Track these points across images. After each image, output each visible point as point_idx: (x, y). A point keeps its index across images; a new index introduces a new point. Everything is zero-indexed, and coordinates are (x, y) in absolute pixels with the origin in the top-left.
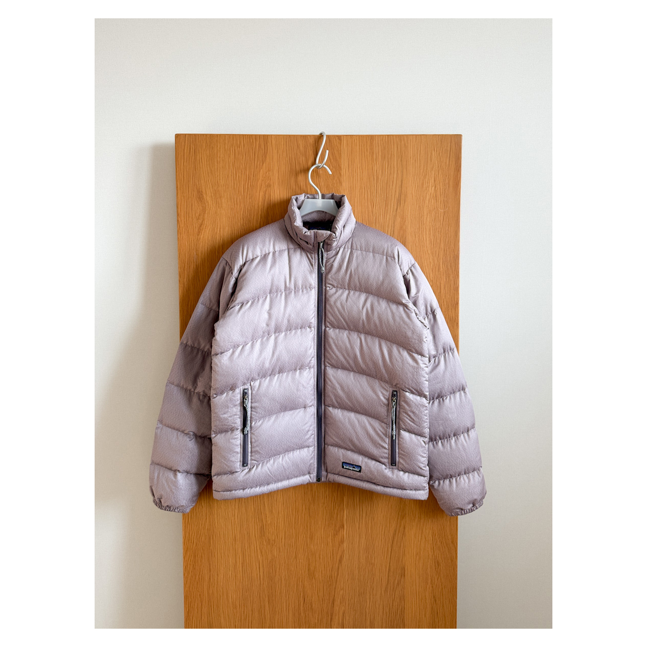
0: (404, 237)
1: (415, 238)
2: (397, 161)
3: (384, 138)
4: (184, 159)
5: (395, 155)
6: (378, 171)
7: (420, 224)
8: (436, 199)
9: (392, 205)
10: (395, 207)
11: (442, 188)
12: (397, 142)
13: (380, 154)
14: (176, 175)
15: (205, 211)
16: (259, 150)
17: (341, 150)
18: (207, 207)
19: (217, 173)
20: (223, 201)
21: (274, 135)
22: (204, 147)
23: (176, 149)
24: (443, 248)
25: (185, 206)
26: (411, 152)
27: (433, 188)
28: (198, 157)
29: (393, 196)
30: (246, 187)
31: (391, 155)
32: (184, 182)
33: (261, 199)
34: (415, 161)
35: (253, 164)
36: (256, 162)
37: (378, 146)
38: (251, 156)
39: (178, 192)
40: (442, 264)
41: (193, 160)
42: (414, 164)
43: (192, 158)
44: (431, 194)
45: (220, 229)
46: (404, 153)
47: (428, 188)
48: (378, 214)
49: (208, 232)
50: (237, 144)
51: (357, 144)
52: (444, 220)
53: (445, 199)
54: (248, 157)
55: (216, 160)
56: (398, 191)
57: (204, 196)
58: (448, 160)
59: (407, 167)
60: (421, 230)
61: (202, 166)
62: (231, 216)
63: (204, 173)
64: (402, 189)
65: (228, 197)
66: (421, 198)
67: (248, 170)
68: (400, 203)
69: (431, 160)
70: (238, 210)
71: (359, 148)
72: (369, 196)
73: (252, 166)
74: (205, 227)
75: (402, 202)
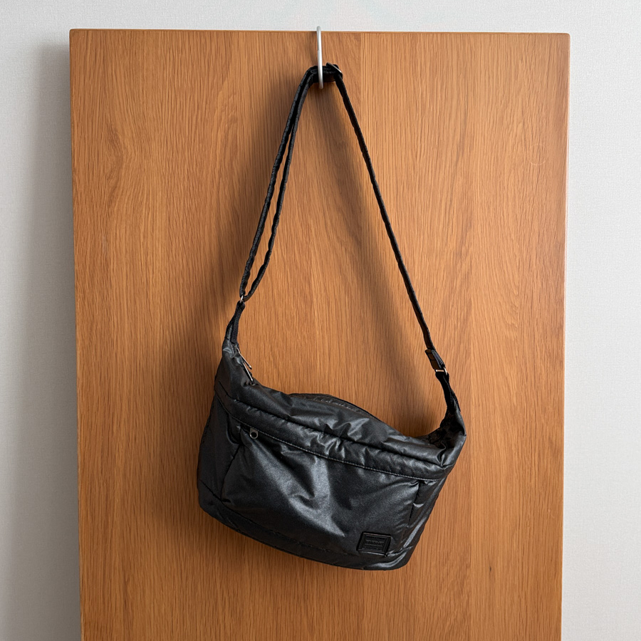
0: (469, 211)
1: (489, 212)
2: (458, 77)
3: (435, 38)
4: (85, 73)
5: (455, 68)
6: (424, 96)
7: (498, 187)
8: (525, 145)
9: (449, 154)
10: (455, 159)
11: (535, 126)
12: (457, 46)
13: (428, 66)
15: (122, 164)
16: (216, 58)
17: (359, 57)
18: (125, 157)
19: (143, 97)
20: (153, 146)
21: (243, 32)
22: (121, 51)
23: (71, 55)
24: (536, 229)
25: (87, 155)
26: (482, 62)
27: (521, 125)
28: (110, 69)
29: (451, 139)
30: (194, 122)
31: (448, 66)
32: (84, 113)
33: (220, 143)
34: (489, 78)
35: (206, 82)
36: (210, 79)
37: (425, 51)
38: (203, 68)
39: (74, 131)
40: (535, 257)
41: (100, 75)
42: (487, 83)
43: (99, 73)
44: (516, 136)
45: (147, 195)
46: (469, 65)
47: (510, 126)
48: (424, 171)
49: (126, 200)
50: (178, 47)
51: (388, 47)
52: (539, 182)
53: (541, 144)
54: (196, 70)
55: (141, 74)
56: (458, 131)
57: (120, 137)
58: (546, 77)
59: (474, 88)
60: (498, 198)
61: (117, 85)
62: (167, 174)
63: (119, 98)
64: (465, 127)
65: (162, 139)
66: (499, 143)
67: (196, 93)
68: (463, 150)
69: (516, 78)
70: (180, 162)
71: (392, 55)
72: (409, 139)
73: (204, 84)
74: (120, 193)
75: (465, 150)
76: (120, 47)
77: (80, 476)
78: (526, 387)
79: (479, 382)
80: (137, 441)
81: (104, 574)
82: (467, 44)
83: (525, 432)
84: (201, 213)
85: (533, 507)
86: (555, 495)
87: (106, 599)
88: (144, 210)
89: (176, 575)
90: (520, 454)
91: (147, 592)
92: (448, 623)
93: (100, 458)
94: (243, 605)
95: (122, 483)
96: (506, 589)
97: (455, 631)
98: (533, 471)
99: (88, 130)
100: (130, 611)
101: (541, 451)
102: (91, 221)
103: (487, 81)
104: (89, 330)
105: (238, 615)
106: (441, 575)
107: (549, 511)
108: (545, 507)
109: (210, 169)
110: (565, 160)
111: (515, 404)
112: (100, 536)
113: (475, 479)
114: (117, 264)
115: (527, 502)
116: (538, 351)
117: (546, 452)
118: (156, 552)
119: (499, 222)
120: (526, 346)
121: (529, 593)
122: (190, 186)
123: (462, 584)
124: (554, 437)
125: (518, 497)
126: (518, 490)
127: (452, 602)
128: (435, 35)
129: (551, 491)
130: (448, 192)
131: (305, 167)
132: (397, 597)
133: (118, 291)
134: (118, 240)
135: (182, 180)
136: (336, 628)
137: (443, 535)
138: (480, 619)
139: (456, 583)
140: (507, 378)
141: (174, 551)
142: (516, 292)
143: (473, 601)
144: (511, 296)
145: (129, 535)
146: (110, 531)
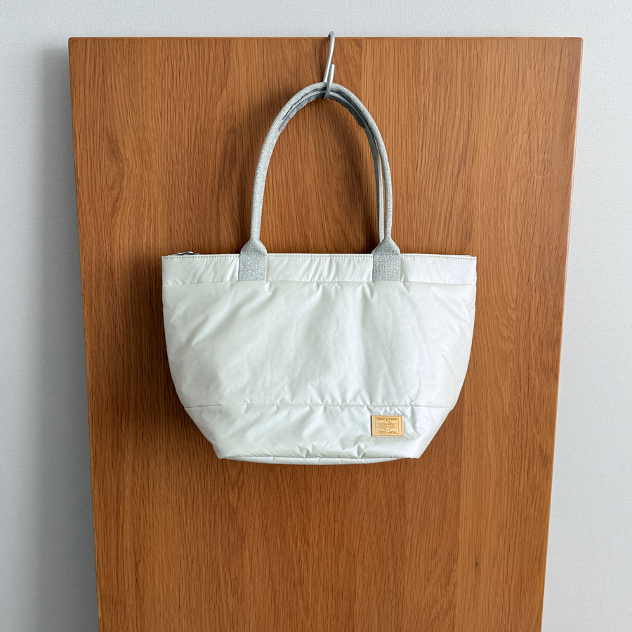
0: (469, 224)
1: (489, 225)
2: (462, 85)
3: (440, 43)
4: (85, 83)
5: (459, 77)
6: (427, 105)
7: (500, 200)
8: (530, 157)
9: (450, 166)
10: (456, 171)
11: (541, 136)
12: (463, 52)
13: (432, 73)
14: (72, 112)
15: (123, 175)
16: (215, 66)
17: (360, 66)
18: (126, 168)
20: (153, 157)
21: (242, 38)
22: (119, 61)
23: (70, 65)
24: (537, 242)
25: (89, 166)
26: (489, 69)
27: (526, 136)
28: (109, 77)
29: (453, 150)
30: (193, 132)
31: (452, 74)
32: (86, 124)
33: (219, 154)
34: (495, 86)
35: (205, 91)
36: (209, 88)
37: (429, 58)
38: (202, 77)
39: (76, 141)
40: (534, 271)
41: (100, 85)
42: (493, 91)
43: (98, 81)
44: (521, 147)
45: (149, 205)
46: (474, 72)
47: (515, 137)
48: (424, 183)
49: (129, 211)
50: (176, 55)
51: (391, 54)
52: (543, 195)
53: (546, 156)
54: (195, 78)
55: (140, 83)
56: (461, 142)
57: (121, 148)
58: (555, 84)
59: (479, 96)
60: (500, 210)
61: (117, 95)
62: (168, 185)
63: (119, 109)
64: (469, 137)
65: (162, 150)
66: (503, 155)
67: (195, 103)
68: (465, 162)
69: (523, 86)
70: (180, 173)
71: (394, 62)
72: (410, 150)
73: (202, 94)
74: (123, 203)
75: (467, 161)
76: (119, 56)
77: (93, 469)
78: (519, 398)
79: (472, 391)
80: (144, 439)
81: (117, 556)
82: (473, 49)
83: (516, 440)
84: (201, 225)
85: (520, 509)
86: (542, 499)
87: (120, 577)
88: (146, 221)
89: (182, 558)
90: (510, 461)
91: (156, 573)
92: (434, 610)
93: (110, 453)
94: (244, 588)
95: (131, 476)
96: (491, 582)
97: (441, 617)
98: (522, 476)
99: (90, 141)
100: (141, 588)
101: (531, 459)
102: (95, 230)
103: (493, 89)
104: (97, 336)
105: (239, 595)
106: (429, 568)
107: (536, 513)
108: (532, 510)
109: (209, 180)
110: (571, 173)
111: (508, 413)
112: (113, 522)
113: (465, 482)
114: (122, 273)
115: (515, 504)
116: (533, 363)
117: (536, 458)
118: (163, 538)
119: (499, 235)
120: (521, 358)
121: (513, 587)
122: (190, 197)
123: (449, 577)
124: (545, 445)
125: (506, 500)
126: (506, 494)
127: (439, 592)
128: (440, 41)
129: (539, 496)
130: (448, 204)
131: (304, 179)
132: (386, 585)
133: (123, 299)
134: (122, 250)
135: (182, 191)
136: (329, 610)
137: (432, 532)
138: (464, 608)
139: (443, 575)
140: (500, 389)
141: (180, 538)
142: (513, 306)
143: (459, 592)
144: (509, 309)
145: (138, 522)
146: (121, 518)
